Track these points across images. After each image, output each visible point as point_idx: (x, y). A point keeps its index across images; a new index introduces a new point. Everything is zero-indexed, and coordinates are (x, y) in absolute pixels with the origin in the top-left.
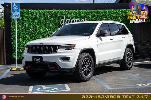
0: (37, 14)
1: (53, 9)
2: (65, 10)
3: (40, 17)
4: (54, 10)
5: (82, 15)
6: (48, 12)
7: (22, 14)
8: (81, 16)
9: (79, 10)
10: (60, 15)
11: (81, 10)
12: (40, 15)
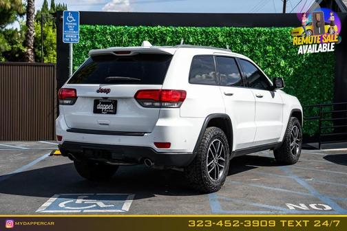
0: (122, 34)
1: (157, 26)
2: (183, 27)
4: (159, 27)
5: (221, 39)
6: (147, 32)
7: (93, 34)
8: (217, 41)
9: (214, 28)
10: (172, 39)
11: (219, 29)
12: (129, 38)
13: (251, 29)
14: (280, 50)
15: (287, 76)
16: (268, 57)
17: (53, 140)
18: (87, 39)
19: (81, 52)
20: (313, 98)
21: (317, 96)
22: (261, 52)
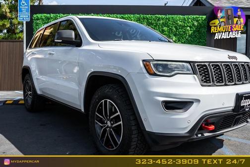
13: (153, 16)
14: (172, 30)
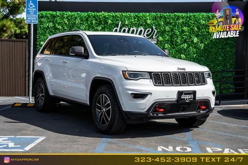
0: (76, 18)
1: (101, 12)
2: (121, 12)
3: (80, 23)
4: (103, 13)
5: (149, 22)
6: (94, 17)
7: (54, 18)
8: (146, 23)
9: (144, 14)
10: (112, 21)
11: (148, 14)
12: (81, 21)
13: (171, 14)
14: (194, 30)
15: (199, 49)
16: (185, 35)
17: (25, 96)
18: (50, 21)
19: (45, 32)
20: (219, 66)
21: (222, 65)
22: (179, 32)
